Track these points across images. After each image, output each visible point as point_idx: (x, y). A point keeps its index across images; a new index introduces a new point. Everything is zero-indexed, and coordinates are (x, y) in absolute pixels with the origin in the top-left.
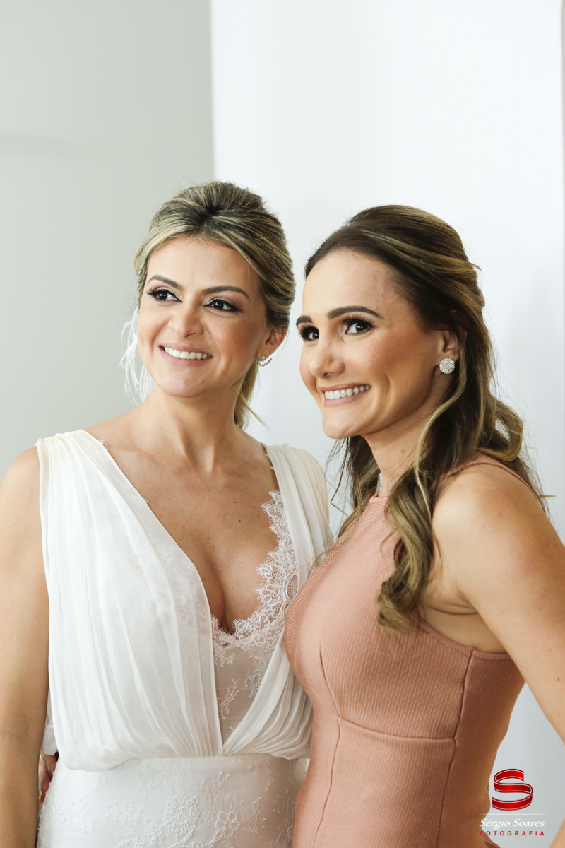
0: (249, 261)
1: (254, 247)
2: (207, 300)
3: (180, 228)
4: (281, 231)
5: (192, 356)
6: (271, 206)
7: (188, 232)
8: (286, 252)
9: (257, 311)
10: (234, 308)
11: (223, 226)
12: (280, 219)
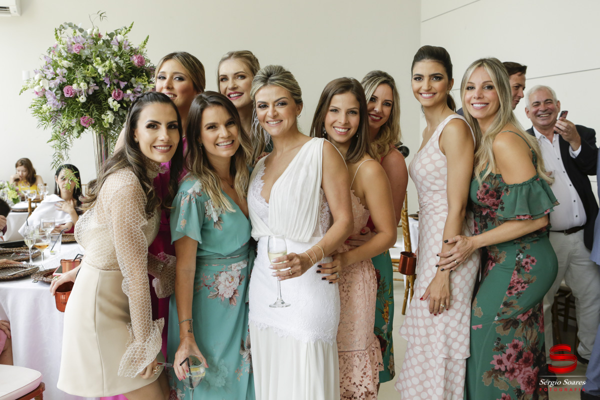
0: (285, 88)
1: (285, 83)
2: (276, 104)
3: (262, 85)
4: (292, 75)
5: (277, 122)
6: (287, 68)
7: (264, 85)
8: (295, 80)
9: (292, 103)
10: (284, 104)
11: (273, 80)
12: (290, 71)
